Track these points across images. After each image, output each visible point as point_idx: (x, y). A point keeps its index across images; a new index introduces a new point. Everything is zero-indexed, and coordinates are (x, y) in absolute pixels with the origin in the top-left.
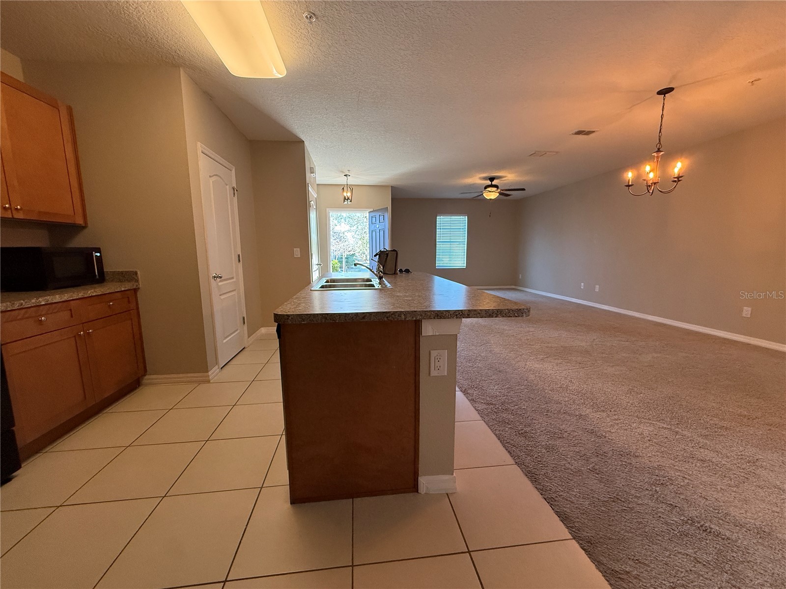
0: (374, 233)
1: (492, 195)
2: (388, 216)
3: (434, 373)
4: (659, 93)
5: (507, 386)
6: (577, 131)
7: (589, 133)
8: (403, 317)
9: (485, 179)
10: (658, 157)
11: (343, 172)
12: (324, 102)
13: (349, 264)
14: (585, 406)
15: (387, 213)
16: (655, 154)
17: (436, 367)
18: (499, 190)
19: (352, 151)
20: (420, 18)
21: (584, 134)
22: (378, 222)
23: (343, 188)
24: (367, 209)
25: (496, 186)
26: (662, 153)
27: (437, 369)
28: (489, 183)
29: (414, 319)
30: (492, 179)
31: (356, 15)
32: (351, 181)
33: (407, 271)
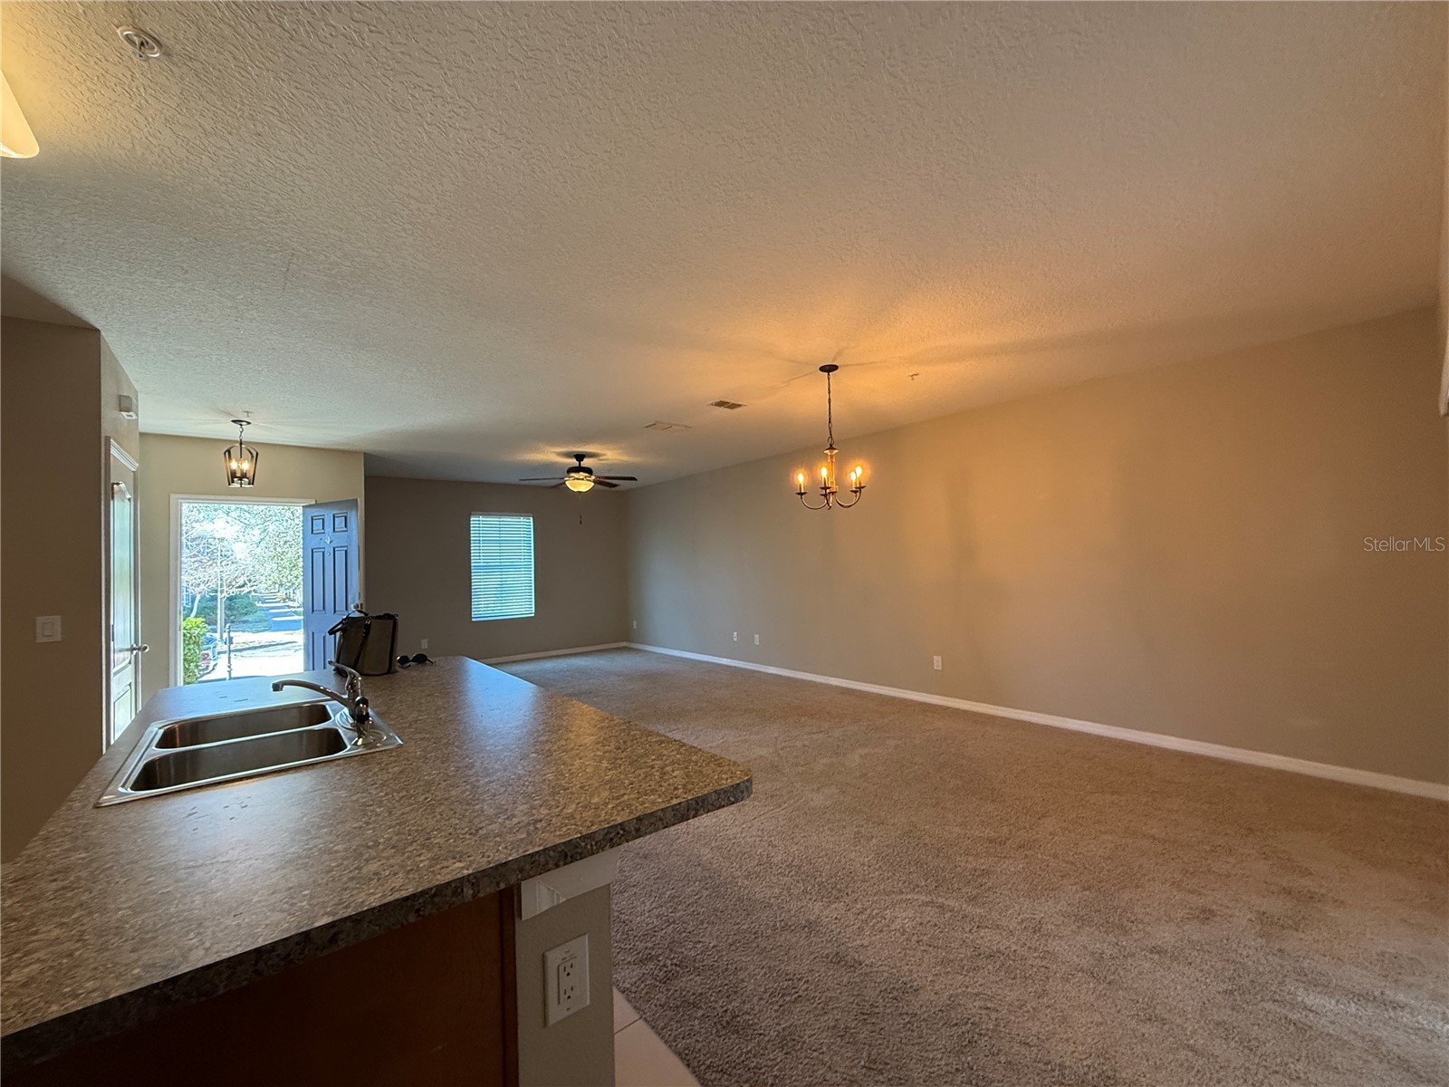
0: (318, 556)
1: (581, 485)
2: (356, 519)
3: (557, 1013)
4: (822, 369)
5: (669, 893)
6: (718, 400)
7: (733, 406)
8: (468, 892)
9: (568, 455)
10: (832, 457)
11: (230, 414)
12: (178, 254)
13: (235, 612)
14: (808, 897)
15: (354, 512)
16: (827, 452)
17: (562, 992)
18: (593, 477)
19: (260, 372)
20: (460, 152)
21: (728, 407)
22: (329, 528)
23: (229, 451)
24: (301, 501)
25: (589, 471)
26: (836, 451)
27: (563, 997)
28: (574, 462)
29: (502, 886)
30: (580, 457)
31: (295, 91)
32: (251, 434)
33: (421, 659)
